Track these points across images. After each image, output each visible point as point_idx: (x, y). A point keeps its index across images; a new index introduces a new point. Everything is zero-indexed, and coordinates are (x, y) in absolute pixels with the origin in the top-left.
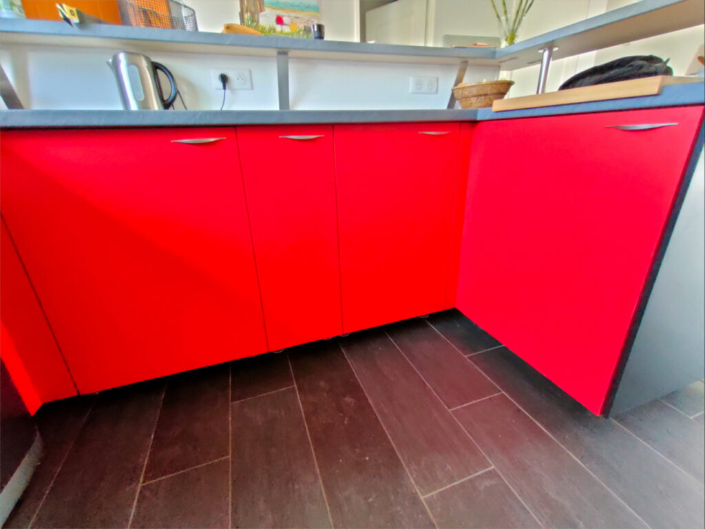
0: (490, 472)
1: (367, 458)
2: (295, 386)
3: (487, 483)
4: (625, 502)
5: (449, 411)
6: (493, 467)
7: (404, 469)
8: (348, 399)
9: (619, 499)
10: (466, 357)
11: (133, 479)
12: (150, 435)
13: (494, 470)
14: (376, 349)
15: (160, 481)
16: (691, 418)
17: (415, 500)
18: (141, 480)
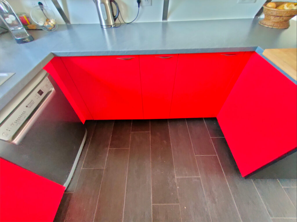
0: (198, 178)
1: (165, 162)
2: (150, 132)
3: (196, 180)
4: (234, 199)
5: (195, 155)
6: (200, 177)
7: (174, 168)
8: (165, 142)
9: (233, 198)
10: (211, 138)
11: (107, 146)
12: (110, 136)
13: (200, 178)
14: (180, 125)
15: (113, 149)
16: (283, 187)
17: (174, 177)
18: (109, 147)
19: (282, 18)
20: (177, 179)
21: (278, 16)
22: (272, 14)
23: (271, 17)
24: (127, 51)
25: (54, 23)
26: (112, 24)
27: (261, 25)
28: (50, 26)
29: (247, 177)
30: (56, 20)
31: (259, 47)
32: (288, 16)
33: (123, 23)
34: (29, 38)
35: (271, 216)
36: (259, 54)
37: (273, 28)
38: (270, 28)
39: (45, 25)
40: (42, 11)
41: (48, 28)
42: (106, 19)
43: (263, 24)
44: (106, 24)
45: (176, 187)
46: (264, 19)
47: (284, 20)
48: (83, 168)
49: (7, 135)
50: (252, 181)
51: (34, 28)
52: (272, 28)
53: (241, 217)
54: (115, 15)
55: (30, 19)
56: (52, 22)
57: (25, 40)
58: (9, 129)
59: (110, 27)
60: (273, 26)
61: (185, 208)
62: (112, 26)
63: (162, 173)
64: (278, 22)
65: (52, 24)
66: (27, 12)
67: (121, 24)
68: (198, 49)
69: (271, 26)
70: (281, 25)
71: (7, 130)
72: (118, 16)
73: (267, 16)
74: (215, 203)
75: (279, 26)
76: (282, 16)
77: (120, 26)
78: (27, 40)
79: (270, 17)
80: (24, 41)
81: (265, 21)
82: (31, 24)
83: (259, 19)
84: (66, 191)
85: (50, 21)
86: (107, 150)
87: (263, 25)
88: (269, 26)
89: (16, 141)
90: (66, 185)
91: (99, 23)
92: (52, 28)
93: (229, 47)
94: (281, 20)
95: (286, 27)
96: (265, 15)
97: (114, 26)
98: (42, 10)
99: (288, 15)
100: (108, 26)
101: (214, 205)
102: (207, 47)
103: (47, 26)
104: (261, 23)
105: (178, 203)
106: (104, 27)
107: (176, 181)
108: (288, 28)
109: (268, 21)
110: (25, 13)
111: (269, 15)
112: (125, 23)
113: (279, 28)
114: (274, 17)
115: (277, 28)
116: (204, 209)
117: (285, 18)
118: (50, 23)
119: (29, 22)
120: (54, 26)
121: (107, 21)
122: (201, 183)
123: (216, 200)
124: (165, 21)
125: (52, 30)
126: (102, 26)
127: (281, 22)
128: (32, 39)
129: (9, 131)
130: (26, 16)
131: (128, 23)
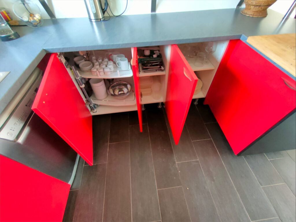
1: (165, 150)
2: (147, 124)
3: (195, 163)
5: (192, 141)
6: (198, 160)
7: (173, 155)
8: (163, 132)
10: (205, 124)
11: (107, 142)
15: (113, 144)
16: (269, 160)
17: (174, 163)
18: (109, 142)
19: (260, 7)
20: (178, 164)
21: (257, 6)
22: (252, 4)
23: (252, 6)
24: (122, 44)
25: (39, 18)
26: (101, 17)
27: (243, 15)
28: (35, 21)
29: (239, 155)
30: (41, 15)
31: (243, 35)
32: (265, 6)
33: (112, 16)
34: (14, 35)
35: (261, 185)
36: (244, 41)
37: (254, 17)
38: (251, 17)
39: (30, 20)
40: (24, 6)
41: (34, 23)
42: (95, 12)
43: (244, 13)
44: (95, 18)
45: (178, 172)
46: (246, 9)
47: (262, 9)
48: (85, 165)
49: (11, 135)
50: (243, 157)
51: (17, 24)
52: (252, 17)
53: (237, 189)
54: (103, 8)
55: (10, 15)
56: (37, 17)
57: (11, 37)
58: (12, 129)
59: (99, 20)
60: (253, 15)
61: (188, 189)
62: (102, 19)
63: (163, 160)
64: (257, 12)
65: (38, 19)
66: (7, 7)
67: (110, 17)
68: (189, 39)
69: (252, 15)
70: (261, 14)
71: (11, 130)
72: (107, 9)
73: (248, 6)
74: (214, 181)
75: (258, 15)
76: (261, 6)
77: (109, 19)
78: (13, 37)
79: (250, 7)
80: (9, 38)
81: (246, 11)
82: (12, 20)
83: (241, 8)
84: (71, 189)
85: (35, 17)
86: (107, 146)
87: (245, 15)
88: (250, 15)
89: (21, 140)
90: (70, 183)
91: (87, 16)
92: (38, 24)
93: (217, 36)
94: (260, 9)
95: (265, 16)
96: (246, 5)
97: (103, 19)
98: (24, 4)
99: (266, 4)
100: (97, 20)
101: (213, 182)
102: (198, 37)
103: (33, 21)
104: (243, 13)
105: (181, 185)
106: (93, 21)
107: (177, 166)
108: (266, 17)
109: (249, 10)
110: (4, 8)
111: (250, 5)
112: (114, 16)
113: (259, 17)
114: (254, 7)
115: (257, 17)
116: (205, 188)
117: (263, 7)
118: (35, 18)
119: (10, 18)
120: (40, 21)
121: (96, 15)
122: (200, 165)
123: (215, 178)
124: (154, 13)
125: (38, 25)
126: (90, 20)
127: (261, 11)
128: (18, 36)
129: (13, 130)
130: (6, 11)
131: (117, 16)
